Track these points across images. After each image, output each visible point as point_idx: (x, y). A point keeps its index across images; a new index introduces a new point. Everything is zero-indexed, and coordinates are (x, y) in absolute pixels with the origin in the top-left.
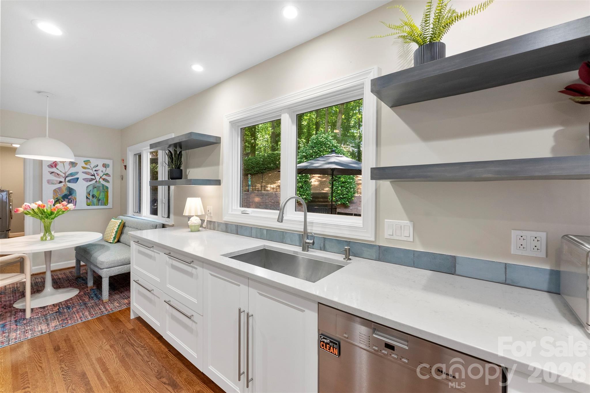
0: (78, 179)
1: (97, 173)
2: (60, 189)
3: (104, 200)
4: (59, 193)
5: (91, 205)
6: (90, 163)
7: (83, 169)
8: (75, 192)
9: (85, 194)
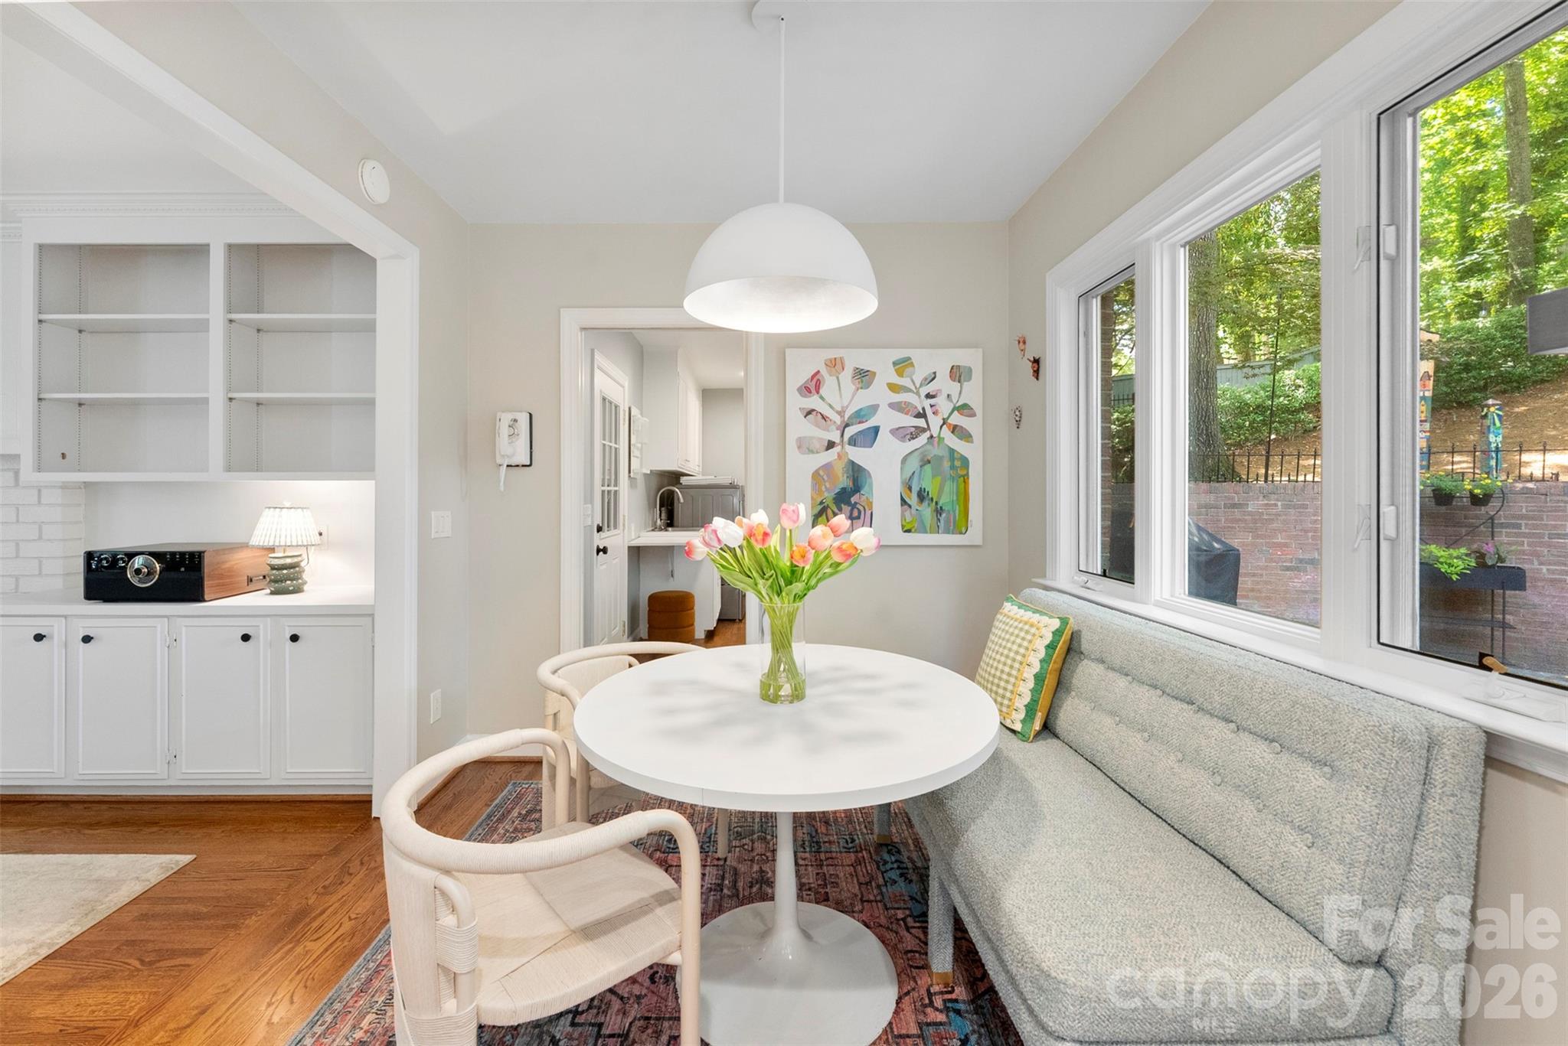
0: (876, 430)
1: (932, 406)
2: (828, 467)
3: (954, 512)
4: (828, 486)
5: (915, 531)
6: (911, 369)
7: (892, 394)
8: (868, 480)
9: (896, 489)
